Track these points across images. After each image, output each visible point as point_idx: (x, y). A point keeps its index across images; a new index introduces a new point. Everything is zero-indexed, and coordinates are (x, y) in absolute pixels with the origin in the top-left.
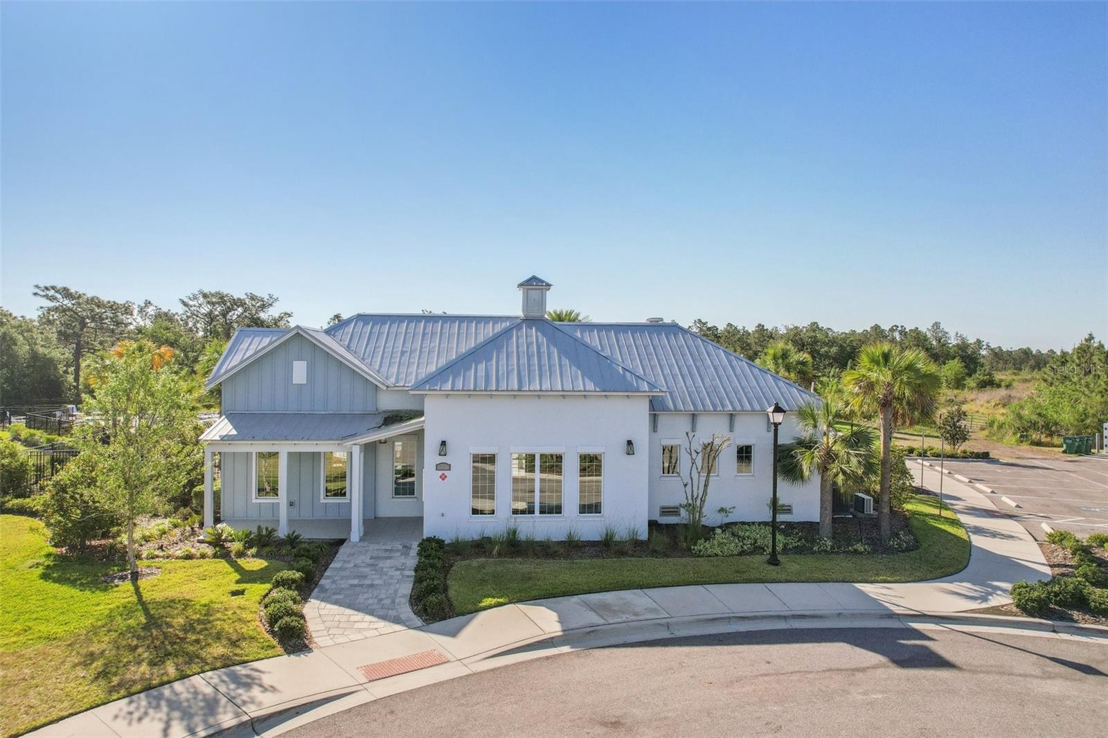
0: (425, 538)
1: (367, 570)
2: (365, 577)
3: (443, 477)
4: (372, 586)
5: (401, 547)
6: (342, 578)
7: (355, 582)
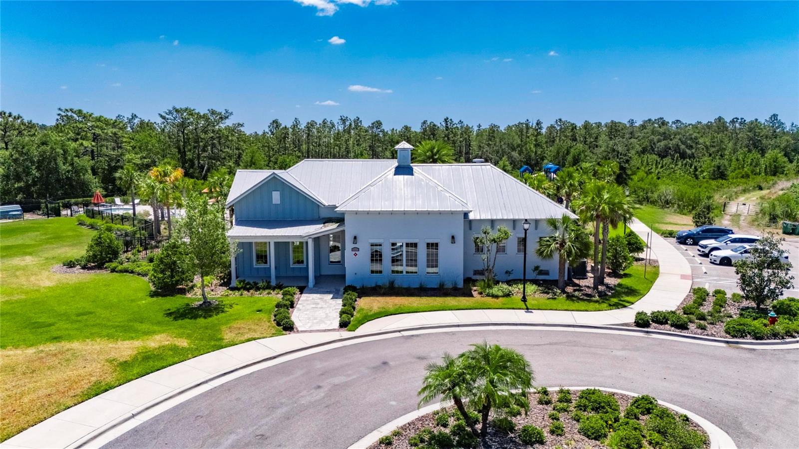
0: (347, 285)
1: (319, 301)
2: (318, 304)
3: (355, 255)
4: (322, 308)
5: (334, 290)
6: (308, 304)
7: (314, 306)
